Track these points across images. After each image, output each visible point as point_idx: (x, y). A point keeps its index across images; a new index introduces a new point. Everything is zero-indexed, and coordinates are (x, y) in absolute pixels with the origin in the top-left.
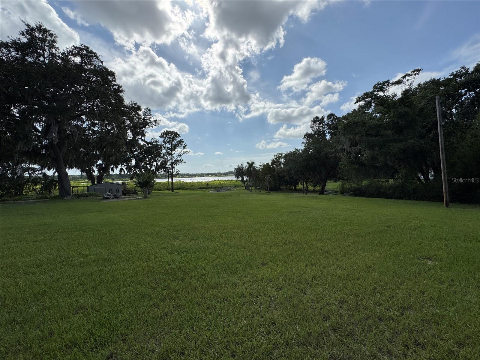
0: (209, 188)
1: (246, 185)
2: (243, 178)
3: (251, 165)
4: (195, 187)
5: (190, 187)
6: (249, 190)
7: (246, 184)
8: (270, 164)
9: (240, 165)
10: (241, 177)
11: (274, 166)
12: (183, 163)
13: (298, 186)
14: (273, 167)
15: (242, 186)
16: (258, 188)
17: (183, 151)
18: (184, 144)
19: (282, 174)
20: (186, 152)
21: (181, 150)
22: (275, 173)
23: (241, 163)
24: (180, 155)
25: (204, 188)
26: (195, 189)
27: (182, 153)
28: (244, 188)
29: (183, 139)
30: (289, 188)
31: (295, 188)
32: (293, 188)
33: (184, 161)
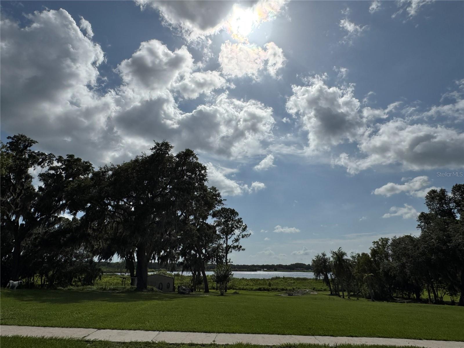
0: (273, 289)
1: (332, 288)
2: (326, 277)
3: (340, 256)
5: (245, 287)
6: (340, 296)
7: (331, 285)
8: (370, 256)
9: (321, 255)
10: (323, 273)
11: (376, 258)
12: (241, 251)
13: (423, 294)
14: (375, 260)
15: (325, 290)
16: (352, 293)
17: (241, 234)
18: (244, 224)
19: (391, 272)
20: (245, 235)
21: (239, 232)
22: (381, 270)
23: (323, 252)
24: (237, 240)
25: (264, 290)
26: (252, 290)
27: (240, 237)
28: (329, 293)
29: (241, 219)
30: (407, 297)
31: (418, 295)
32: (415, 295)
33: (242, 248)
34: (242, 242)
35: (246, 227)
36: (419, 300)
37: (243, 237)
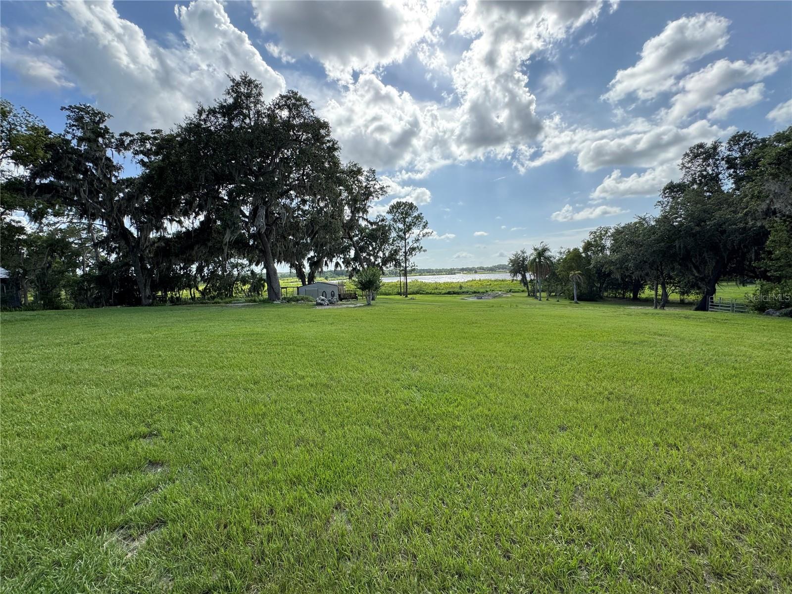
0: (463, 292)
1: (530, 288)
2: (524, 277)
3: (541, 253)
4: (440, 291)
5: (433, 291)
6: (536, 298)
7: (529, 286)
8: (581, 250)
9: (519, 252)
10: (521, 274)
11: (589, 253)
12: (422, 252)
13: (643, 292)
14: (587, 255)
15: (523, 291)
16: (554, 294)
17: (421, 233)
18: (424, 220)
19: (606, 268)
20: (427, 233)
21: (419, 231)
22: (592, 266)
23: (522, 249)
24: (417, 240)
25: (454, 293)
26: (440, 293)
27: (421, 236)
28: (526, 294)
29: (421, 214)
30: (621, 296)
31: (635, 295)
32: (632, 295)
33: (423, 248)
34: (423, 243)
35: (427, 223)
36: (637, 301)
37: (424, 236)
